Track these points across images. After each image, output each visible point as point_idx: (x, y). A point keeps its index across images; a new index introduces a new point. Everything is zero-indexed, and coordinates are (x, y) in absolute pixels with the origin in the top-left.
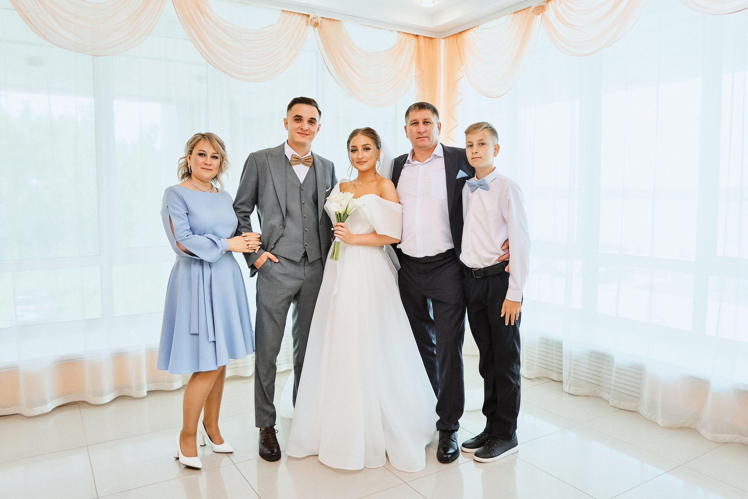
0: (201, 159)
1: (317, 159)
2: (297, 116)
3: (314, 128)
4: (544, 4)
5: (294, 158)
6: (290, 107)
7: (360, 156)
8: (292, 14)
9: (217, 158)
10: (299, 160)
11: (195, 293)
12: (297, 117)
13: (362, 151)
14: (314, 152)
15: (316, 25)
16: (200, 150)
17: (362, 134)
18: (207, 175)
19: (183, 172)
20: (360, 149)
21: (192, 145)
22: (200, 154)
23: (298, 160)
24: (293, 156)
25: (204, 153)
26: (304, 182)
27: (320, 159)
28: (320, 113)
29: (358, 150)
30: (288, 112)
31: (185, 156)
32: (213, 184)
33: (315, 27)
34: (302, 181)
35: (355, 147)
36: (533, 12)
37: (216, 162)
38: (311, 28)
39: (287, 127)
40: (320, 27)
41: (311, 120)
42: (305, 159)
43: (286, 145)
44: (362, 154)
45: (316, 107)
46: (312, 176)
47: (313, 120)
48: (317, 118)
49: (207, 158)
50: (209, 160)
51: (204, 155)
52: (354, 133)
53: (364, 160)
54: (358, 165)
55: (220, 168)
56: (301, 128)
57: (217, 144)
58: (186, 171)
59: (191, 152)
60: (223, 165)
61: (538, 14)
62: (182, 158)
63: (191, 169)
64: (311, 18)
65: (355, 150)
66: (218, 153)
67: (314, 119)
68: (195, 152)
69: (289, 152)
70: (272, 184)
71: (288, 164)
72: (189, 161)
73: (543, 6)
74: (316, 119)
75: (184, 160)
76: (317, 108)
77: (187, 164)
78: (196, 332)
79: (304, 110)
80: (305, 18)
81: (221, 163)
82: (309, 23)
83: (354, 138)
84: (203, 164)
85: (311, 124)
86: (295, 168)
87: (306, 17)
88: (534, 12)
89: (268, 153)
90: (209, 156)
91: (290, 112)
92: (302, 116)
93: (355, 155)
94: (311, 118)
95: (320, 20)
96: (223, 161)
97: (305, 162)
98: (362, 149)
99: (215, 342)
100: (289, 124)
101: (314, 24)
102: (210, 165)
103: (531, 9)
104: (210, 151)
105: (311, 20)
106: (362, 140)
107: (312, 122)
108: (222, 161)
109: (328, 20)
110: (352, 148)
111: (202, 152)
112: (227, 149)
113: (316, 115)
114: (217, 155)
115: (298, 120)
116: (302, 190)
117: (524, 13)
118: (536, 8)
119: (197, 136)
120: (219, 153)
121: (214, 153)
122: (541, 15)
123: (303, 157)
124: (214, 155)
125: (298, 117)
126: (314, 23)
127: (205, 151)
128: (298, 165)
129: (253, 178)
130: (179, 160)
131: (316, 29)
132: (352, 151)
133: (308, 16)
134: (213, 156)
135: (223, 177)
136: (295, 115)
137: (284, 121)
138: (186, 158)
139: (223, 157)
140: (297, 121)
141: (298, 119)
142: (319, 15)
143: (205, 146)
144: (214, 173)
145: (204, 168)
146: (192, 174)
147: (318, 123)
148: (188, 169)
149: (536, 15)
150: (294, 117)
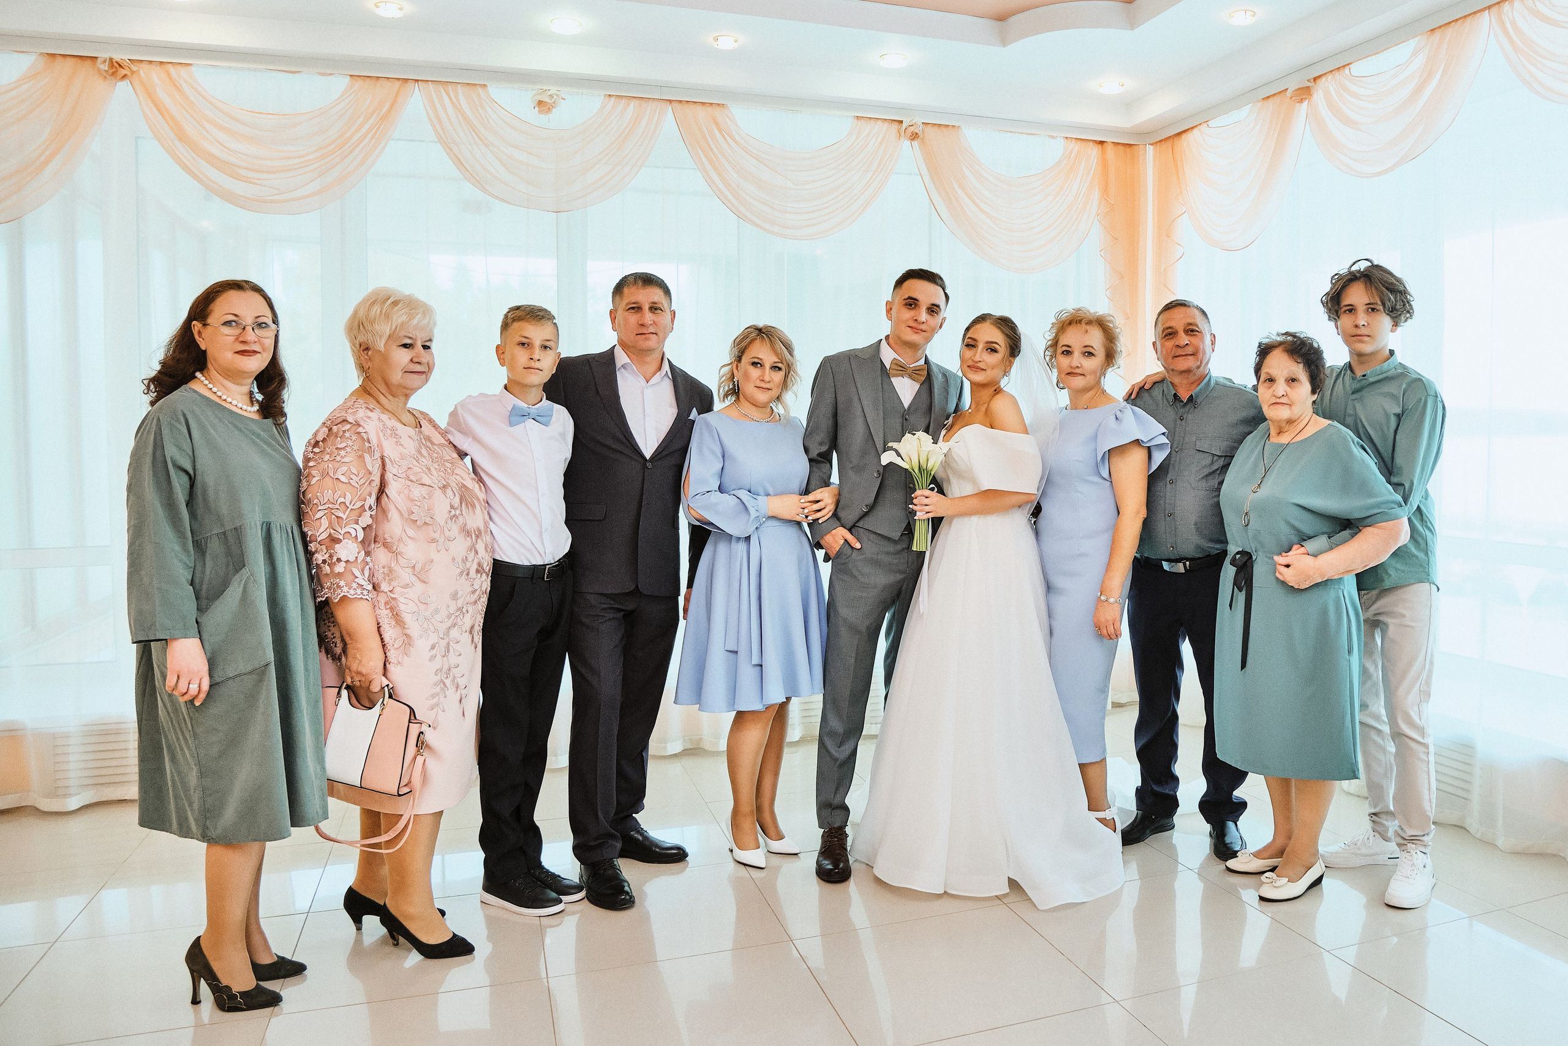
0: (755, 372)
1: (935, 369)
2: (910, 298)
3: (934, 321)
4: (1308, 84)
5: (897, 364)
6: (900, 283)
7: (977, 358)
8: (872, 121)
9: (780, 369)
10: (904, 369)
11: (736, 585)
12: (909, 300)
13: (982, 350)
14: (931, 358)
15: (914, 136)
16: (753, 358)
17: (992, 324)
18: (762, 397)
19: (726, 388)
20: (981, 346)
21: (740, 348)
22: (754, 364)
23: (901, 369)
24: (895, 362)
25: (760, 362)
26: (909, 407)
27: (940, 370)
28: (947, 297)
29: (977, 346)
30: (896, 290)
31: (729, 362)
32: (774, 408)
33: (913, 139)
34: (906, 404)
35: (975, 340)
36: (1291, 98)
37: (778, 376)
38: (906, 144)
39: (889, 315)
40: (922, 139)
41: (932, 308)
42: (914, 369)
43: (884, 343)
44: (981, 355)
45: (941, 287)
46: (925, 396)
47: (935, 307)
48: (942, 305)
49: (764, 369)
50: (769, 374)
51: (759, 365)
52: (982, 319)
53: (980, 365)
54: (967, 369)
55: (785, 385)
56: (915, 318)
57: (780, 348)
58: (731, 387)
59: (739, 359)
60: (789, 377)
61: (1301, 101)
62: (725, 366)
63: (738, 385)
64: (904, 125)
65: (972, 346)
66: (782, 363)
67: (938, 306)
68: (745, 359)
69: (888, 356)
70: (860, 410)
71: (885, 373)
72: (735, 372)
73: (1308, 87)
74: (941, 307)
75: (727, 369)
76: (944, 290)
77: (733, 375)
78: (734, 648)
79: (922, 290)
80: (896, 126)
81: (786, 376)
82: (902, 134)
83: (978, 326)
84: (758, 380)
85: (931, 315)
86: (895, 381)
87: (898, 123)
88: (1293, 99)
89: (850, 357)
90: (767, 366)
91: (897, 290)
92: (917, 298)
93: (969, 353)
94: (933, 305)
95: (921, 128)
96: (789, 372)
97: (913, 374)
98: (984, 347)
99: (761, 666)
100: (893, 312)
101: (911, 136)
102: (769, 382)
103: (1289, 93)
104: (769, 359)
105: (906, 129)
106: (990, 333)
107: (933, 311)
108: (787, 371)
109: (936, 128)
110: (969, 340)
111: (756, 360)
112: (796, 353)
113: (941, 301)
114: (780, 365)
115: (911, 305)
116: (906, 419)
117: (1277, 99)
118: (1295, 93)
119: (749, 330)
120: (785, 363)
121: (775, 362)
122: (1306, 103)
123: (911, 366)
124: (775, 365)
125: (912, 301)
126: (910, 134)
127: (761, 359)
128: (901, 378)
129: (829, 398)
130: (720, 370)
131: (915, 143)
132: (967, 345)
133: (901, 122)
134: (773, 367)
135: (788, 397)
136: (906, 297)
137: (886, 305)
138: (730, 366)
139: (789, 367)
140: (909, 307)
141: (912, 303)
142: (919, 120)
143: (762, 351)
144: (775, 393)
145: (759, 386)
146: (740, 392)
147: (942, 315)
148: (734, 384)
149: (1298, 104)
150: (905, 299)
